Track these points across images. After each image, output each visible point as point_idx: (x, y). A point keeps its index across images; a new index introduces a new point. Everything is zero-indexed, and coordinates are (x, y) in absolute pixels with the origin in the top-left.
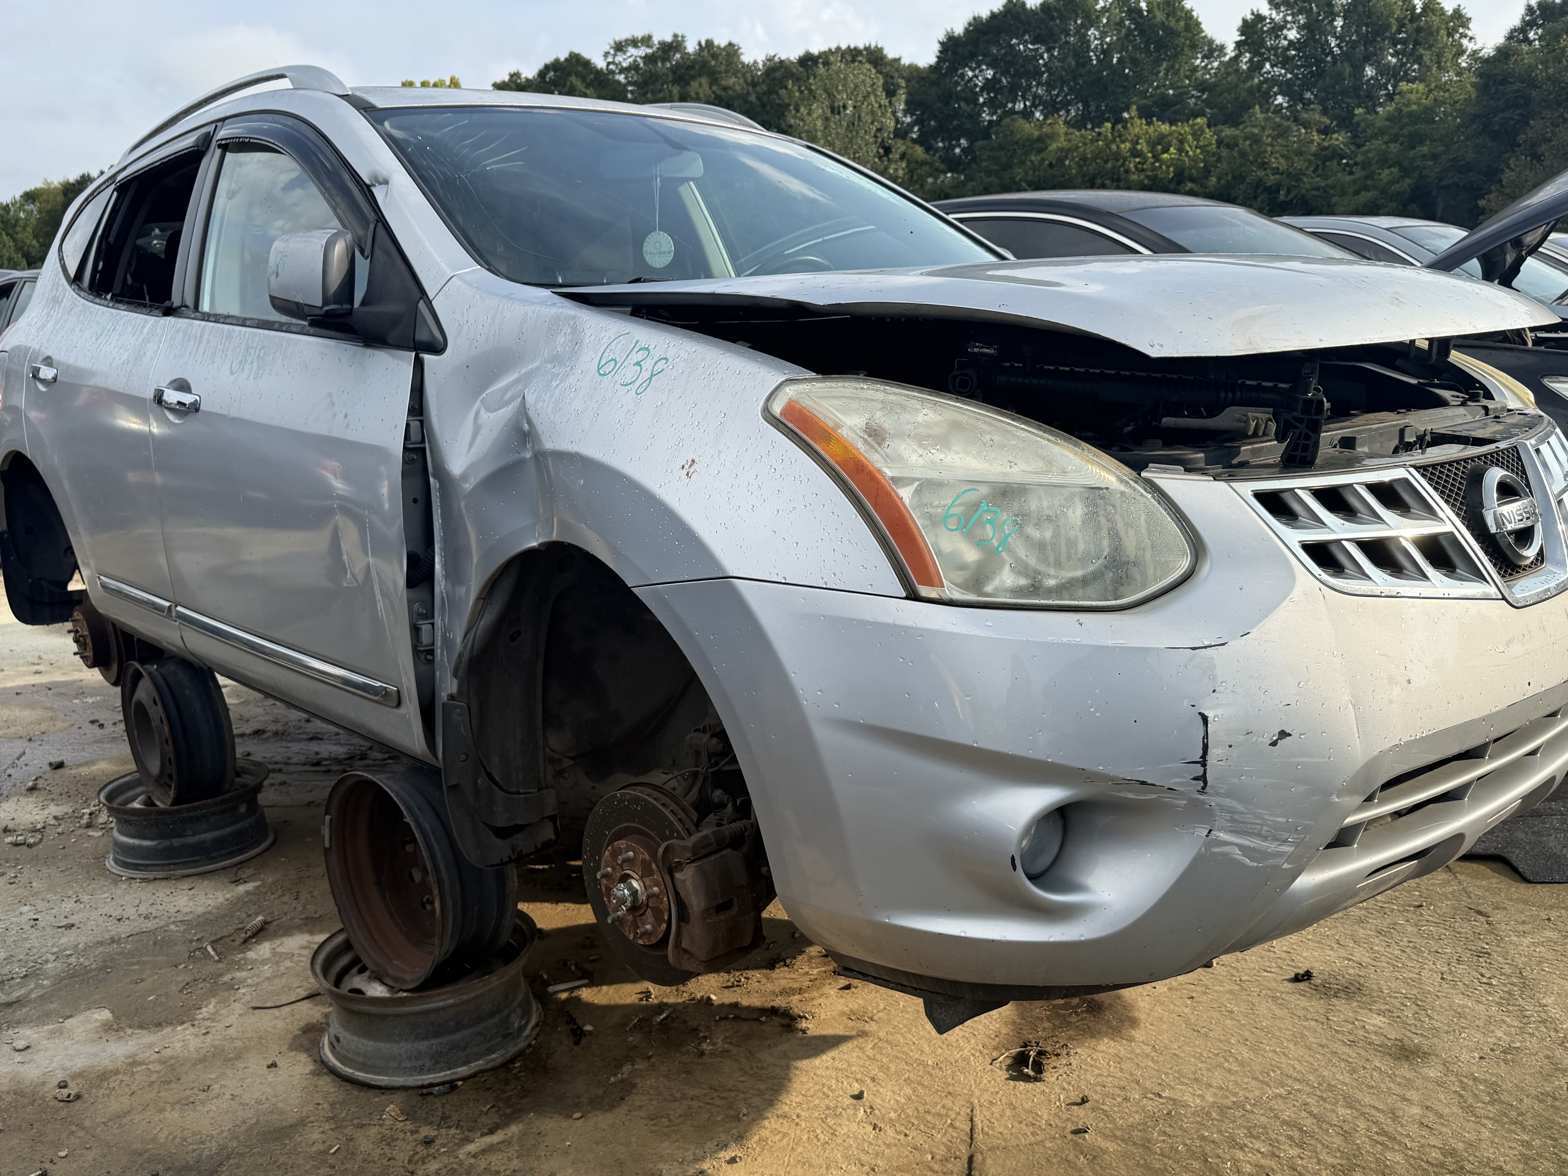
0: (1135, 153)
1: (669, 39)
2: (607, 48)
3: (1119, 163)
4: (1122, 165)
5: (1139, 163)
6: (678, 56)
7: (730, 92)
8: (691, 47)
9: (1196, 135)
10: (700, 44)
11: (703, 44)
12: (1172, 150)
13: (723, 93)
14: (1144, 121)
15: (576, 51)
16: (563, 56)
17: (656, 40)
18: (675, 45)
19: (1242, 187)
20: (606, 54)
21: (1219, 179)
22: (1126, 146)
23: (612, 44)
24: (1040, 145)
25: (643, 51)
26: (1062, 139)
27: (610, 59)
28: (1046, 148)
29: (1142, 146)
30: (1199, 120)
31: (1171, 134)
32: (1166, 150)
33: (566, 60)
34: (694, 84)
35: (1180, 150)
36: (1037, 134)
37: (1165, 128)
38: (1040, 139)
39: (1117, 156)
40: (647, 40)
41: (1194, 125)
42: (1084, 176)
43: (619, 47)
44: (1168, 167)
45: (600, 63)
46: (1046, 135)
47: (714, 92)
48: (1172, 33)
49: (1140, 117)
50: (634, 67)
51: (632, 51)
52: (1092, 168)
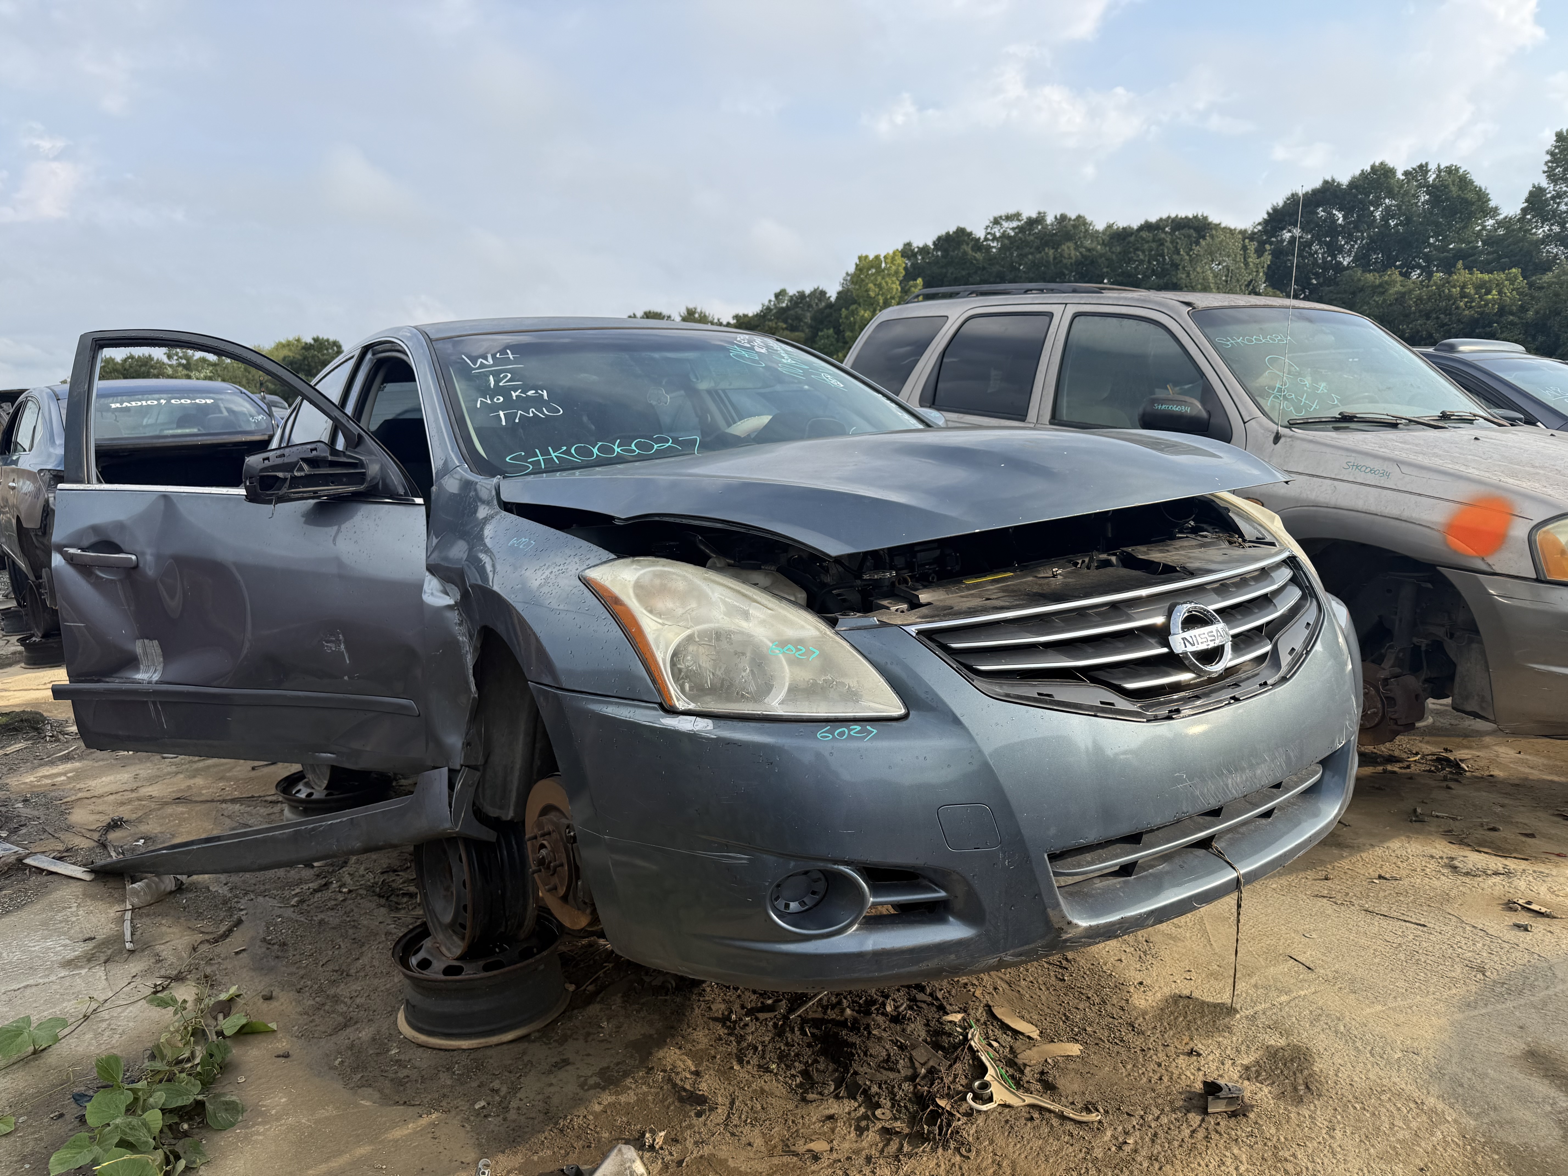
0: (1463, 295)
1: (1034, 215)
2: (987, 223)
3: (1451, 302)
4: (1453, 304)
5: (1467, 302)
6: (1040, 227)
7: (1094, 253)
8: (1050, 219)
9: (1512, 281)
10: (1056, 217)
11: (1058, 217)
12: (1494, 292)
13: (1088, 253)
14: (1467, 271)
15: (962, 226)
16: (952, 229)
17: (1024, 217)
18: (1040, 219)
19: (1558, 319)
20: (987, 227)
21: (1537, 312)
22: (1456, 291)
23: (992, 219)
24: (1381, 290)
25: (1015, 224)
26: (1398, 285)
27: (989, 231)
28: (1386, 291)
29: (1470, 290)
30: (1514, 270)
31: (1490, 281)
32: (1488, 292)
33: (954, 232)
34: (1064, 247)
35: (1500, 293)
36: (1377, 282)
37: (1486, 277)
38: (1381, 285)
39: (1449, 297)
40: (1017, 216)
41: (1510, 273)
42: (1420, 311)
43: (996, 221)
44: (1493, 305)
45: (980, 233)
46: (1386, 282)
47: (1080, 253)
48: (1468, 203)
49: (1464, 269)
50: (1004, 236)
51: (1006, 224)
52: (1429, 306)
